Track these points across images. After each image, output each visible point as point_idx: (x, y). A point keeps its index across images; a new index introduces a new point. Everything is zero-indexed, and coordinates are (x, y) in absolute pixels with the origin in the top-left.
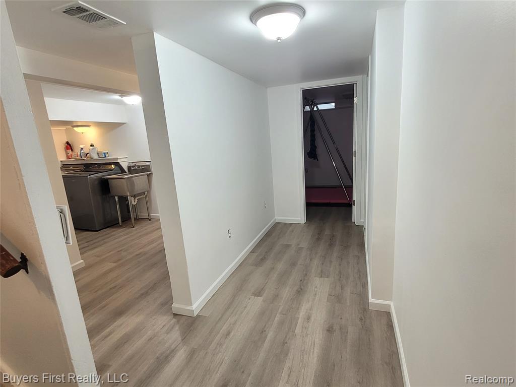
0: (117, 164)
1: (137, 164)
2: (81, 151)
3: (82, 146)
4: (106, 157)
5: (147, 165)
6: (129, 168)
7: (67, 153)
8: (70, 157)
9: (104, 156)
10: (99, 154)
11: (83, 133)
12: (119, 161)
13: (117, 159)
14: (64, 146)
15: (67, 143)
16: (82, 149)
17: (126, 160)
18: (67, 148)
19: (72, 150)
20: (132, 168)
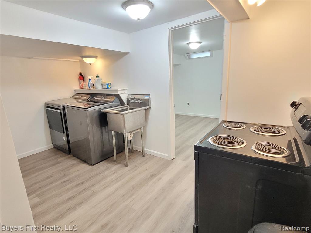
0: (118, 96)
1: (136, 97)
2: (89, 81)
3: (90, 77)
4: (108, 88)
5: (146, 99)
6: (128, 100)
7: (80, 83)
8: (82, 87)
9: (106, 87)
10: (103, 85)
11: (90, 64)
12: (119, 93)
13: (117, 91)
14: (78, 77)
15: (81, 74)
16: (90, 80)
17: (126, 92)
18: (80, 79)
19: (84, 81)
20: (131, 101)
